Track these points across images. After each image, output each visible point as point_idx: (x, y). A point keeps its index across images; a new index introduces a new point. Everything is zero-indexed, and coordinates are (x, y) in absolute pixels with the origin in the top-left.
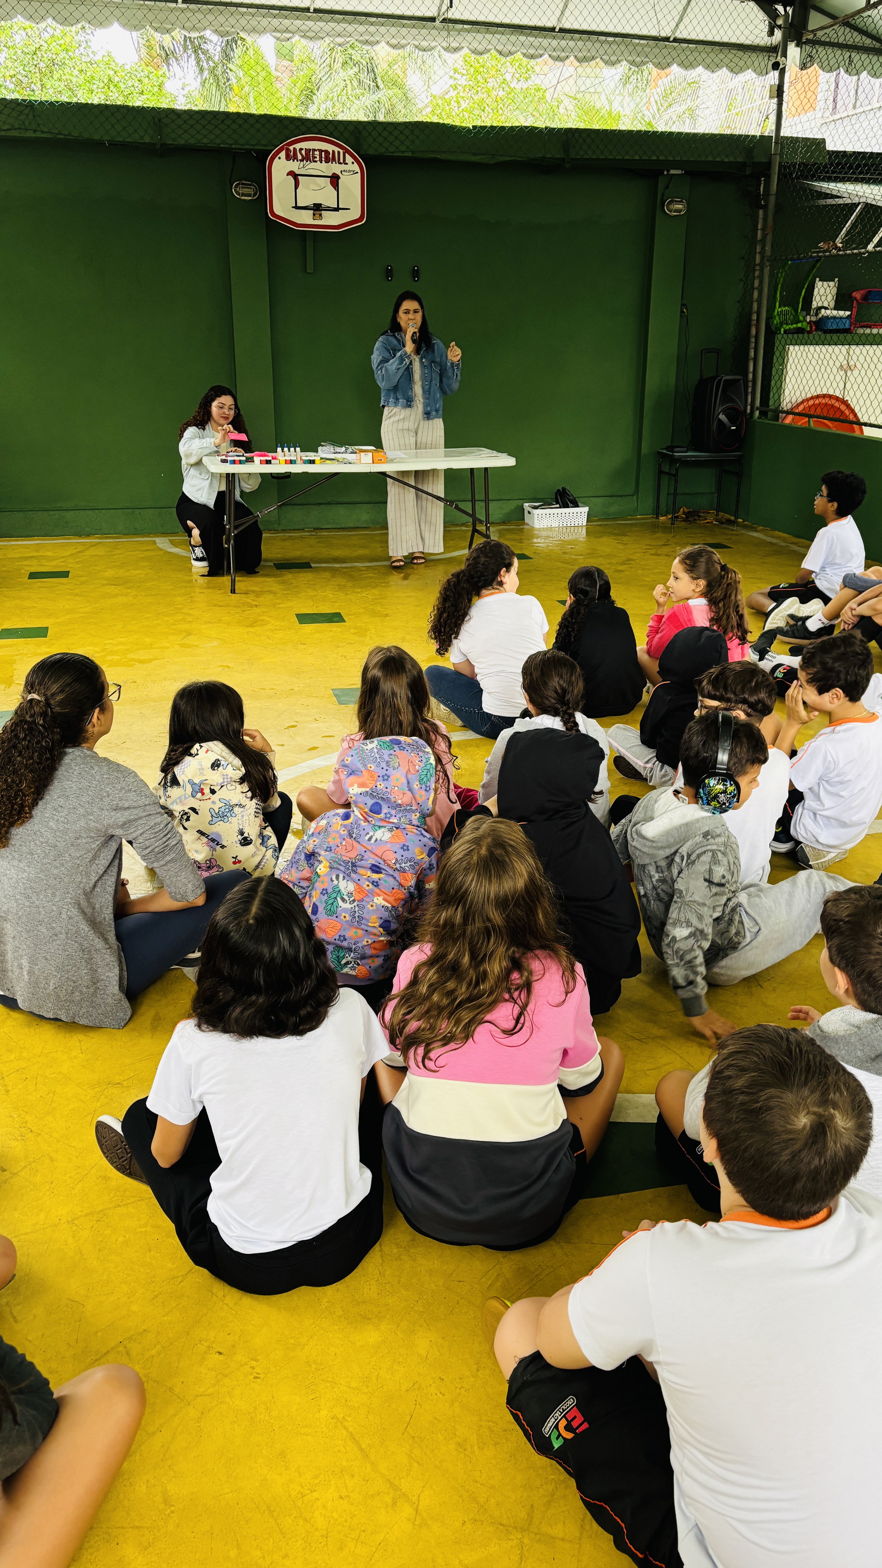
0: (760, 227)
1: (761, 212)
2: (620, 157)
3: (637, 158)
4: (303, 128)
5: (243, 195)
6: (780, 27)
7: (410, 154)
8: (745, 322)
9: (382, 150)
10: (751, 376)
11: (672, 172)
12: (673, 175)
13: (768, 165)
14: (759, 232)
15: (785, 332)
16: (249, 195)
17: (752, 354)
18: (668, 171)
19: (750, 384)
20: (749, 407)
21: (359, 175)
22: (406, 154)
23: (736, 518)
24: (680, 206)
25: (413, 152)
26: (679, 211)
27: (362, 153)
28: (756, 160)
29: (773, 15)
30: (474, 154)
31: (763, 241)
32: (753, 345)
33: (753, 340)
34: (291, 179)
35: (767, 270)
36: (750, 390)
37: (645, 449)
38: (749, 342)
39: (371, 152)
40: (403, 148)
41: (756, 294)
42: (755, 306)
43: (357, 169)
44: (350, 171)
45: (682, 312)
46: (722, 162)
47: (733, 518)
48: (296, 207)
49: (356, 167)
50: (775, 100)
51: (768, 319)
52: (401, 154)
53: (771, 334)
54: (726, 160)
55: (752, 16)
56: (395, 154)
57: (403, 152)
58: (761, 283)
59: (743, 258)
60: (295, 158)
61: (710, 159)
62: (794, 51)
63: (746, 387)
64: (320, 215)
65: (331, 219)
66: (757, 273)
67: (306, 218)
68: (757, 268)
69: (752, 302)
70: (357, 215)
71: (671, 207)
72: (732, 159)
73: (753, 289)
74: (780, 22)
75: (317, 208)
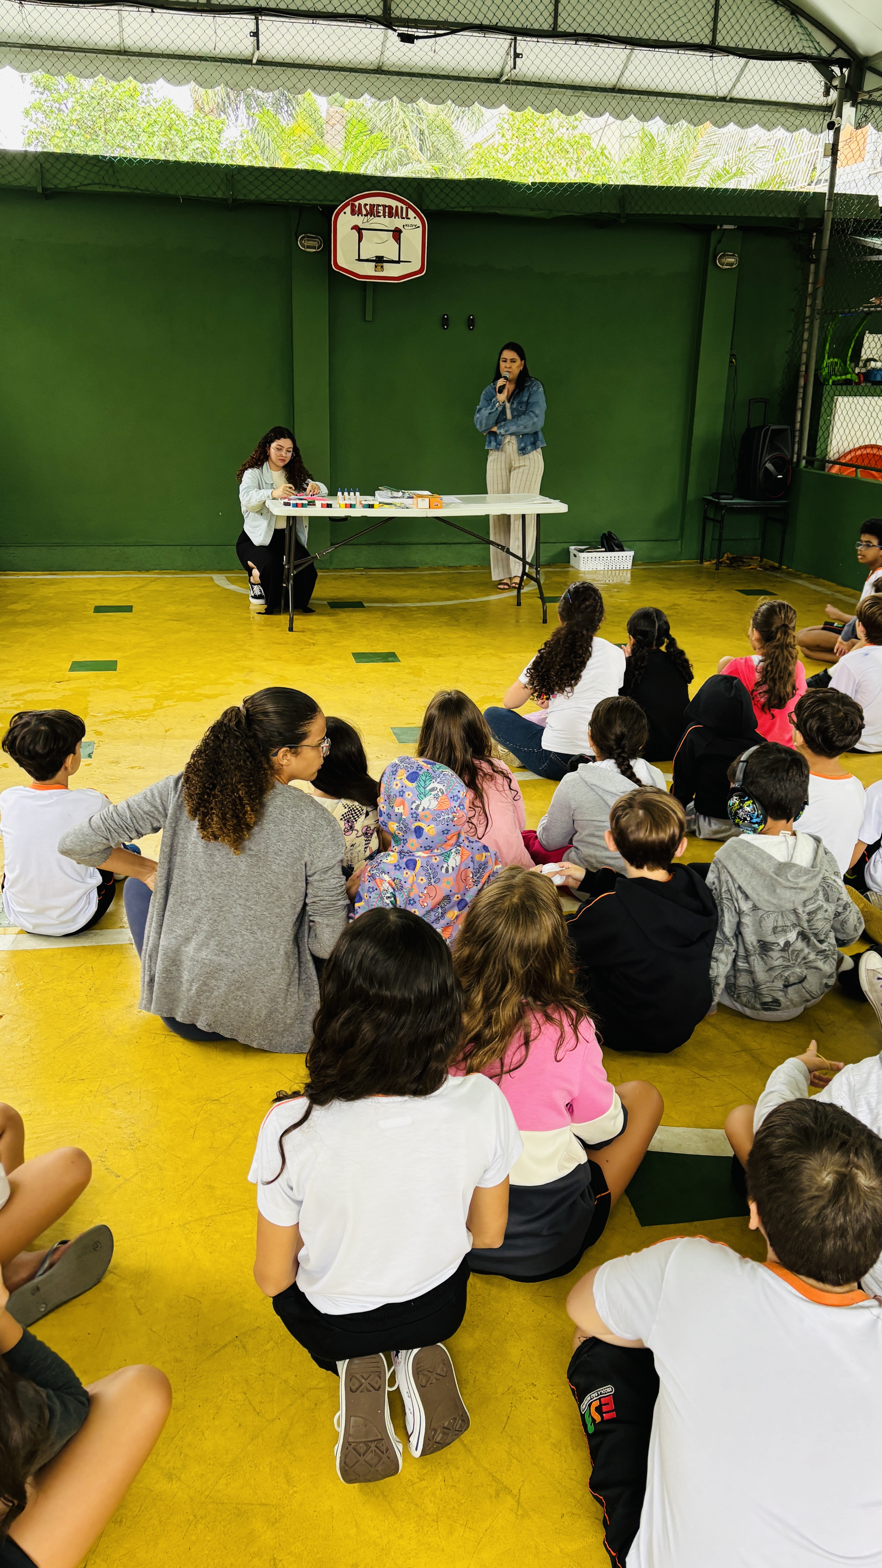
0: (811, 281)
1: (812, 266)
2: (675, 213)
3: (691, 213)
4: (368, 185)
5: (308, 247)
6: (835, 88)
7: (470, 210)
8: (793, 373)
9: (443, 206)
10: (798, 426)
11: (725, 227)
12: (726, 229)
13: (821, 221)
14: (810, 286)
15: (834, 382)
16: (314, 248)
17: (800, 404)
18: (721, 226)
19: (797, 434)
20: (795, 456)
21: (421, 229)
22: (466, 210)
23: (781, 564)
24: (733, 260)
25: (473, 208)
26: (732, 264)
27: (424, 208)
28: (809, 216)
29: (829, 76)
30: (533, 210)
31: (814, 295)
32: (801, 395)
33: (801, 390)
34: (355, 234)
35: (817, 323)
36: (797, 439)
37: (691, 495)
38: (797, 392)
39: (433, 207)
40: (463, 204)
41: (805, 346)
42: (804, 358)
43: (419, 223)
44: (412, 226)
45: (731, 362)
46: (776, 218)
47: (777, 565)
48: (359, 260)
49: (418, 222)
50: (830, 159)
51: (816, 370)
52: (461, 210)
53: (819, 385)
54: (780, 216)
55: (808, 77)
56: (456, 210)
57: (463, 208)
58: (811, 335)
59: (793, 310)
60: (360, 213)
61: (764, 214)
62: (848, 110)
63: (793, 437)
64: (382, 267)
65: (392, 271)
66: (807, 326)
67: (368, 270)
68: (807, 320)
69: (801, 353)
70: (417, 267)
71: (723, 260)
72: (785, 215)
73: (803, 341)
74: (836, 83)
75: (379, 261)
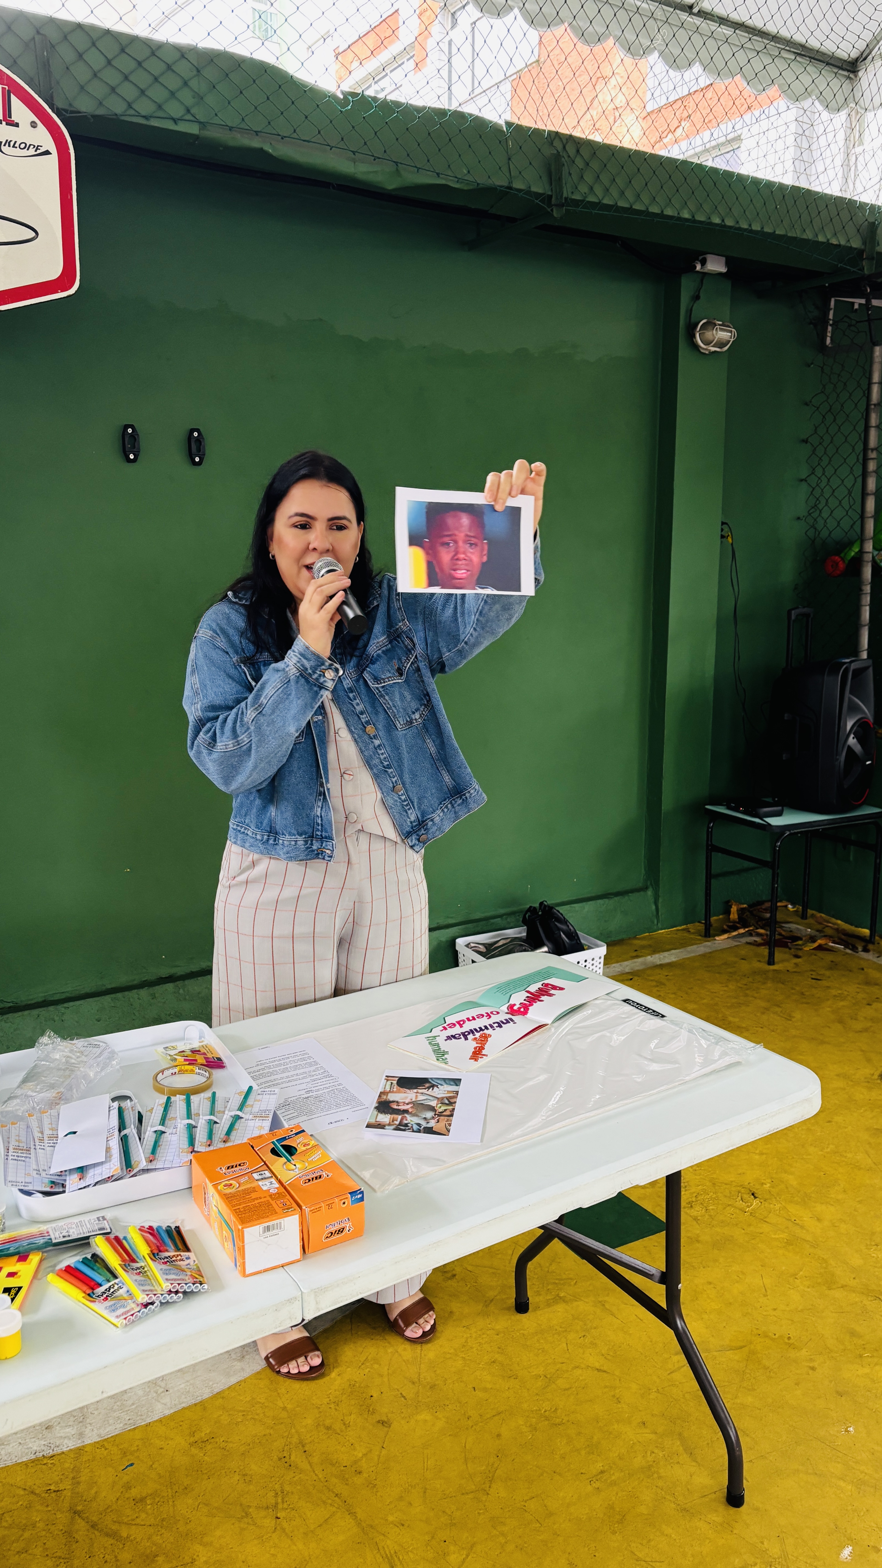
0: (876, 378)
7: (194, 129)
9: (116, 107)
11: (710, 266)
12: (710, 272)
17: (866, 615)
18: (704, 262)
21: (54, 157)
22: (182, 127)
24: (725, 335)
25: (203, 125)
26: (721, 344)
27: (60, 101)
32: (868, 599)
33: (868, 589)
37: (668, 801)
39: (85, 106)
40: (174, 109)
42: (871, 527)
43: (49, 143)
44: (27, 147)
45: (724, 538)
47: (867, 934)
49: (43, 138)
52: (170, 126)
56: (154, 123)
57: (175, 121)
59: (805, 441)
70: (53, 270)
71: (709, 335)
73: (866, 495)
